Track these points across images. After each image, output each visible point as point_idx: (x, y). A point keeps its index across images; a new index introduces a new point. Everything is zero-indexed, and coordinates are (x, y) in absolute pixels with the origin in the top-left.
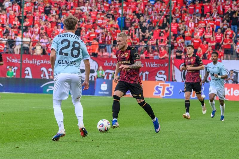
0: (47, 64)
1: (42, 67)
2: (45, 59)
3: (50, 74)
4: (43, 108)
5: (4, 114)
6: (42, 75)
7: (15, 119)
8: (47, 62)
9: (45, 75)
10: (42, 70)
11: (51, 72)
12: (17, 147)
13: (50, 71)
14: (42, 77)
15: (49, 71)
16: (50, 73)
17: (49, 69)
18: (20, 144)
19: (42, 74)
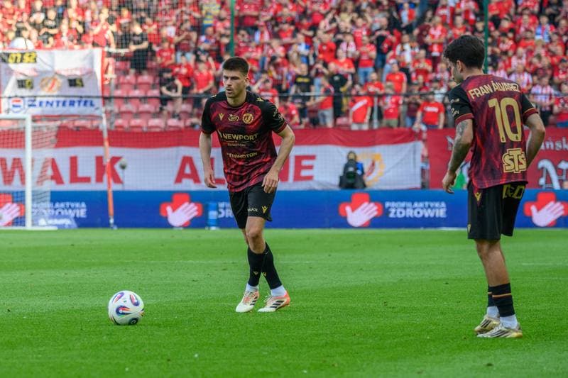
0: (554, 150)
1: (542, 158)
2: (550, 138)
3: (564, 177)
4: (550, 264)
5: (447, 283)
6: (542, 181)
7: (478, 293)
8: (555, 146)
9: (549, 180)
10: (542, 168)
11: (565, 172)
12: (489, 365)
13: (562, 170)
14: (542, 186)
15: (560, 169)
16: (562, 175)
17: (559, 162)
18: (495, 356)
19: (542, 176)
